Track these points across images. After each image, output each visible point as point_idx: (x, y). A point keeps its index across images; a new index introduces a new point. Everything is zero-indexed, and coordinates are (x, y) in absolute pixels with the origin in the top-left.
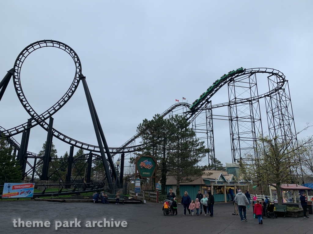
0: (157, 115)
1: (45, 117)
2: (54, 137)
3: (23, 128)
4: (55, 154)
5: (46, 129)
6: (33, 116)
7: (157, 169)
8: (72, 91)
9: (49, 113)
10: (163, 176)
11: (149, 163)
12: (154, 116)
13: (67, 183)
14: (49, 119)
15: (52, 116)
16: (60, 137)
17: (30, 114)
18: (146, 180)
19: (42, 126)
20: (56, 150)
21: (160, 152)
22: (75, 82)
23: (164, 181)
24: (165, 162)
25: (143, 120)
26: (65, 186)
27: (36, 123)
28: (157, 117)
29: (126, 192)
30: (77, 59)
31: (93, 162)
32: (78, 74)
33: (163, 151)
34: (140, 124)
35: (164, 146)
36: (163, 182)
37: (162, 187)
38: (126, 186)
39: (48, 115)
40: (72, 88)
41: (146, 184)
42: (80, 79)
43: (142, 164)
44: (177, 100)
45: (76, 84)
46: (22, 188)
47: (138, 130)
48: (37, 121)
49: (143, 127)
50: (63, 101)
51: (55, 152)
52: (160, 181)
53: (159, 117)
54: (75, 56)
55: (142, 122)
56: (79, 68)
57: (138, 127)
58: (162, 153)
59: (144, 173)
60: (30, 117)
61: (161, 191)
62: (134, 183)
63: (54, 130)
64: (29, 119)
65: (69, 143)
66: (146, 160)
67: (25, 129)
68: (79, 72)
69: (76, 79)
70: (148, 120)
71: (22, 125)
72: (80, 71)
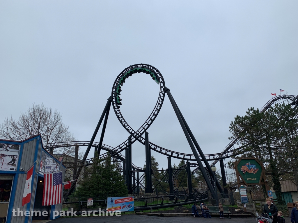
0: (250, 109)
1: (141, 132)
2: (152, 150)
3: (125, 145)
4: (157, 166)
5: (144, 144)
6: (131, 133)
7: (264, 174)
8: (160, 104)
9: (144, 128)
10: (275, 182)
11: (252, 166)
12: (248, 111)
13: (171, 195)
14: (144, 134)
15: (146, 131)
16: (157, 149)
17: (129, 132)
18: (254, 187)
19: (140, 141)
20: (157, 163)
21: (265, 153)
22: (161, 96)
23: (277, 187)
24: (274, 164)
25: (235, 118)
26: (169, 198)
27: (134, 139)
28: (251, 111)
29: (233, 203)
30: (160, 74)
31: (196, 172)
32: (163, 88)
33: (268, 151)
34: (232, 123)
35: (268, 144)
36: (276, 189)
37: (276, 195)
38: (232, 195)
39: (143, 130)
40: (159, 102)
41: (255, 192)
42: (165, 92)
43: (243, 168)
44: (273, 94)
45: (162, 97)
46: (123, 202)
47: (231, 131)
48: (135, 137)
49: (236, 126)
50: (153, 115)
51: (156, 165)
52: (273, 187)
53: (254, 111)
54: (157, 72)
55: (234, 120)
56: (162, 83)
57: (231, 127)
58: (268, 154)
59: (248, 179)
60: (130, 135)
61: (276, 200)
62: (238, 191)
63: (151, 143)
64: (129, 136)
65: (166, 154)
66: (248, 163)
67: (127, 146)
68: (163, 86)
69: (161, 93)
70: (241, 116)
71: (124, 143)
72: (164, 84)
